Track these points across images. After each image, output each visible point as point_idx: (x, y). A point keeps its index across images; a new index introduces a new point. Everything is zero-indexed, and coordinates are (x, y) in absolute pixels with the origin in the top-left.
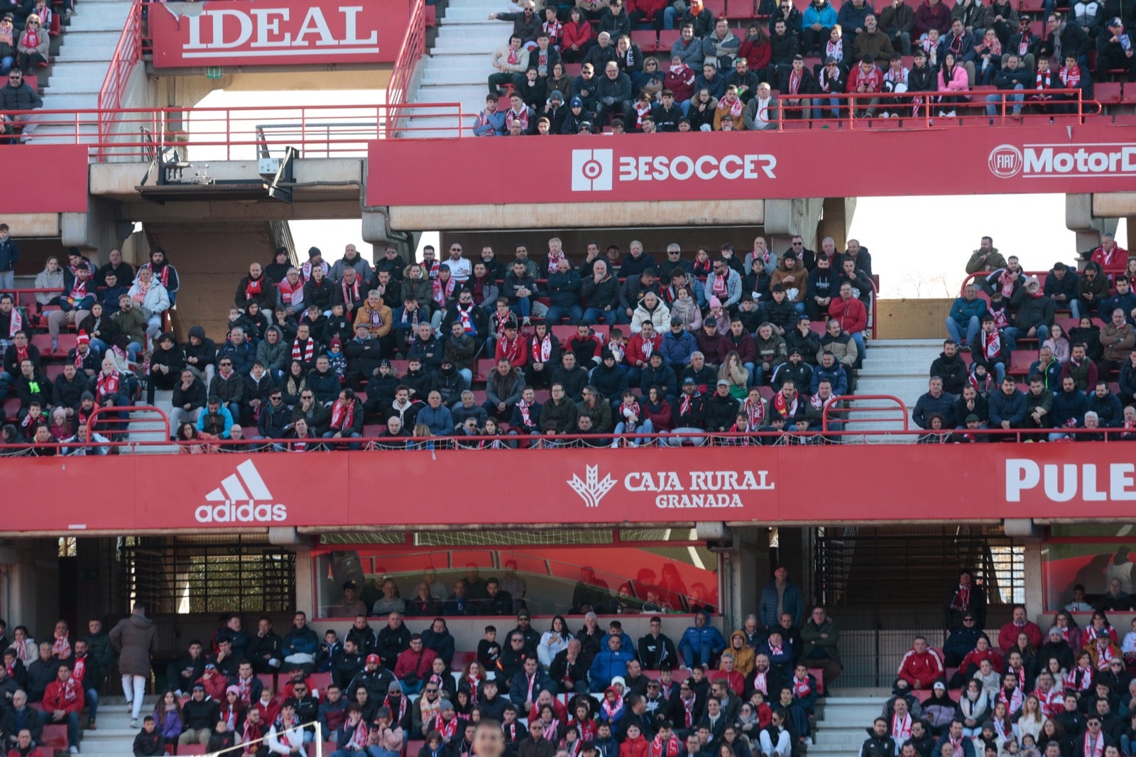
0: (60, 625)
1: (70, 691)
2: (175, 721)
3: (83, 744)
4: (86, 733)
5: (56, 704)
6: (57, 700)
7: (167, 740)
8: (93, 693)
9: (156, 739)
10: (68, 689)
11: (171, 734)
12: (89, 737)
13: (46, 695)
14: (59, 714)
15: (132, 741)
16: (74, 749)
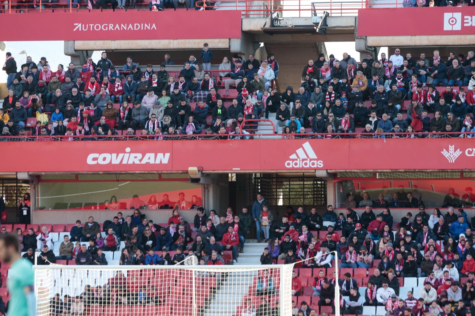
0: (229, 209)
1: (233, 237)
2: (277, 250)
3: (239, 259)
4: (240, 254)
5: (227, 242)
6: (228, 241)
7: (273, 258)
8: (242, 238)
9: (269, 257)
10: (232, 236)
11: (274, 255)
12: (241, 256)
13: (224, 238)
14: (229, 246)
15: (260, 258)
16: (235, 261)
